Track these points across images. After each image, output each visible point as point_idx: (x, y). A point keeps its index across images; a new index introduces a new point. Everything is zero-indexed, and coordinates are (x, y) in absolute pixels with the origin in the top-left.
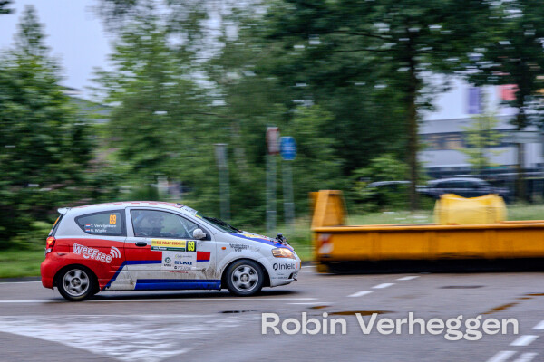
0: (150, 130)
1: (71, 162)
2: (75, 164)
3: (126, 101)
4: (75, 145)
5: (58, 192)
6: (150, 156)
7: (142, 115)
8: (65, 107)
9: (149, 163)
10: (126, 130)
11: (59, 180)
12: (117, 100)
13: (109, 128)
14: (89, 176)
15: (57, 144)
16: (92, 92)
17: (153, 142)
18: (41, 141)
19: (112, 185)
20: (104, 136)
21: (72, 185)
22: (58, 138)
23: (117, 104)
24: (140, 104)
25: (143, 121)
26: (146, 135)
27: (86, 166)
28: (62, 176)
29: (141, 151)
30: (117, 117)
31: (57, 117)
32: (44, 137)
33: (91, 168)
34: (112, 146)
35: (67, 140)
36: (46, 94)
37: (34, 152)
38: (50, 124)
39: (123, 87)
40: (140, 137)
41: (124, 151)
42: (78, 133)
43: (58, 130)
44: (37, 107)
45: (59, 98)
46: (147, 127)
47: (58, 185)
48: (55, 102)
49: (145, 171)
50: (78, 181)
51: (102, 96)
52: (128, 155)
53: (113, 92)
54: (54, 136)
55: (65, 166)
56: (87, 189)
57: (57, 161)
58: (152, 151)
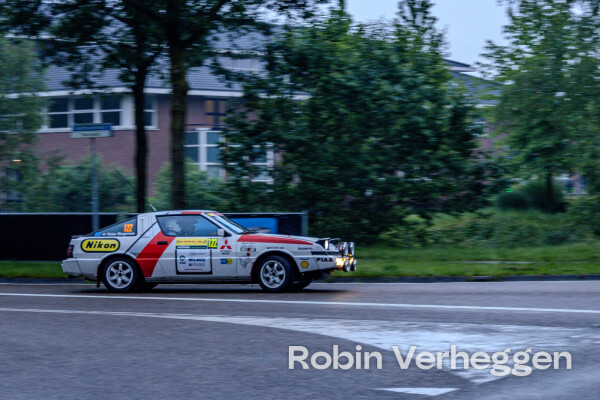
0: (547, 114)
2: (454, 152)
3: (519, 80)
4: (453, 129)
6: (548, 143)
9: (546, 152)
10: (518, 113)
11: (435, 168)
13: (500, 113)
14: (470, 165)
15: (432, 127)
17: (549, 128)
18: (416, 123)
19: (497, 177)
20: (491, 119)
23: (509, 83)
24: (537, 83)
26: (542, 119)
27: (467, 155)
28: (440, 164)
29: (537, 137)
30: (505, 99)
31: (436, 98)
32: (420, 119)
34: (504, 131)
36: (422, 72)
38: (427, 106)
39: (517, 64)
40: (535, 121)
41: (515, 137)
42: (459, 114)
43: (437, 113)
44: (410, 87)
45: (441, 77)
46: (545, 110)
49: (540, 160)
50: (457, 171)
51: (493, 73)
52: (522, 141)
53: (505, 69)
57: (433, 147)
58: (549, 138)
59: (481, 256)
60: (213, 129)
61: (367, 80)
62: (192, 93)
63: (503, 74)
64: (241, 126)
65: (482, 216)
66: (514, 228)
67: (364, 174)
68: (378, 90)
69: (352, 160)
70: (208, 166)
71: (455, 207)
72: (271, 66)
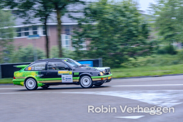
0: (170, 24)
1: (142, 37)
2: (143, 38)
3: (161, 14)
4: (143, 31)
5: (137, 47)
6: (170, 33)
7: (167, 19)
8: (139, 18)
9: (170, 36)
10: (161, 25)
11: (137, 43)
12: (158, 14)
13: (155, 25)
14: (148, 41)
15: (137, 30)
16: (149, 12)
17: (171, 29)
18: (131, 29)
19: (156, 45)
20: (153, 27)
21: (142, 45)
22: (137, 29)
23: (158, 16)
24: (167, 15)
25: (167, 21)
26: (169, 26)
27: (147, 38)
28: (138, 42)
29: (167, 32)
30: (158, 20)
31: (136, 21)
32: (132, 28)
33: (149, 39)
34: (156, 31)
35: (140, 29)
36: (132, 13)
37: (129, 33)
38: (134, 24)
39: (160, 10)
40: (166, 27)
41: (161, 32)
42: (144, 26)
43: (137, 26)
44: (129, 18)
45: (137, 15)
46: (169, 23)
47: (137, 45)
48: (136, 16)
49: (169, 39)
50: (144, 43)
51: (153, 13)
52: (162, 33)
53: (157, 11)
54: (135, 27)
55: (139, 38)
56: (147, 46)
57: (136, 36)
58: (171, 32)
59: (153, 69)
60: (67, 35)
61: (115, 17)
62: (62, 24)
63: (156, 13)
64: (77, 33)
65: (154, 57)
66: (161, 60)
67: (116, 46)
68: (118, 20)
69: (112, 42)
70: (66, 46)
71: (144, 54)
72: (86, 14)
